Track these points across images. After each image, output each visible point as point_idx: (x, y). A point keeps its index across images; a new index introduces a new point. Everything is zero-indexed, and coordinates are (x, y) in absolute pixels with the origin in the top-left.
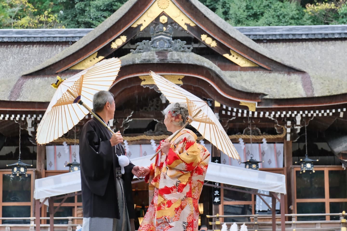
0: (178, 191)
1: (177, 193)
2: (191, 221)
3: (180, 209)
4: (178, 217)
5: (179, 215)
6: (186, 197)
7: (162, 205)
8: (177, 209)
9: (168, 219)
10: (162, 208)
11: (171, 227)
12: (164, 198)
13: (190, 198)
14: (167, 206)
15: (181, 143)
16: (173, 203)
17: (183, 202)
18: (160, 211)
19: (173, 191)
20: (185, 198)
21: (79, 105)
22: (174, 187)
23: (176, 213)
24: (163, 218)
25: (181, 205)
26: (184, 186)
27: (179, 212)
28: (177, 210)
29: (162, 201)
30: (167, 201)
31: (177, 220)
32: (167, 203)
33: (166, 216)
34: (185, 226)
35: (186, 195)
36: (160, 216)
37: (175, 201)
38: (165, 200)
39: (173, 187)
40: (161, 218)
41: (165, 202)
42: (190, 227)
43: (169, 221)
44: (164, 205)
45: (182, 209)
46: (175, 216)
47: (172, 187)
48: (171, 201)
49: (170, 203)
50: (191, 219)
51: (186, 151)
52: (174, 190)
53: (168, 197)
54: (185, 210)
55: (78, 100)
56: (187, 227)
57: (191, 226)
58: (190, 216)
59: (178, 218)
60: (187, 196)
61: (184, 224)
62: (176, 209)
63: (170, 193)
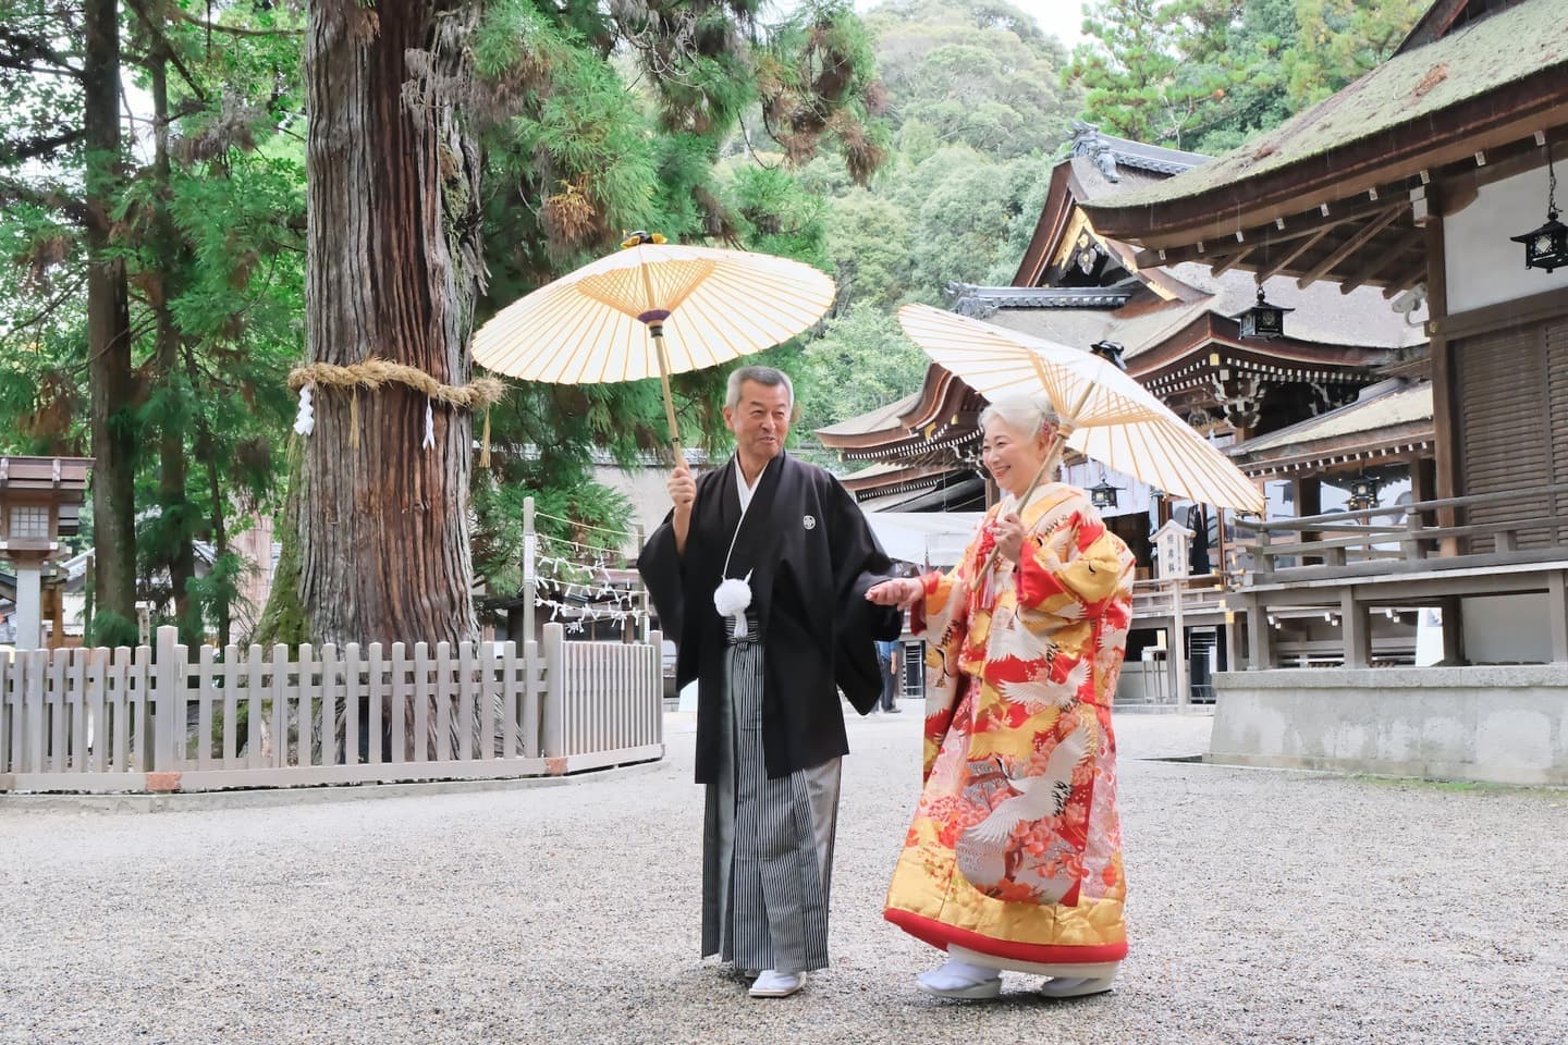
0: (1053, 679)
1: (1050, 683)
2: (1086, 782)
3: (1052, 738)
4: (1042, 764)
5: (1047, 758)
6: (1076, 700)
7: (992, 717)
8: (1041, 737)
9: (1008, 765)
10: (991, 726)
11: (1013, 793)
12: (1001, 694)
13: (1091, 706)
14: (1009, 721)
15: (1059, 529)
16: (1028, 716)
17: (1064, 714)
18: (983, 734)
19: (1034, 673)
20: (1072, 704)
21: (649, 333)
22: (1041, 663)
23: (1038, 750)
24: (991, 759)
25: (1057, 724)
26: (1071, 665)
27: (1048, 748)
28: (1043, 741)
29: (993, 702)
30: (1009, 706)
31: (1037, 774)
32: (1010, 712)
33: (1000, 756)
34: (1063, 796)
35: (1075, 694)
36: (982, 752)
37: (1039, 711)
38: (1003, 700)
39: (1037, 661)
40: (986, 758)
41: (1004, 709)
42: (1078, 802)
43: (1010, 774)
44: (999, 716)
45: (1060, 739)
46: (1034, 761)
47: (1032, 662)
48: (1022, 706)
49: (1018, 714)
50: (1084, 777)
51: (1079, 554)
52: (1041, 671)
53: (1013, 691)
54: (1069, 742)
55: (654, 319)
56: (1068, 801)
57: (1081, 800)
58: (1084, 765)
59: (1038, 767)
60: (1078, 697)
61: (1060, 792)
62: (1038, 735)
63: (1025, 680)
